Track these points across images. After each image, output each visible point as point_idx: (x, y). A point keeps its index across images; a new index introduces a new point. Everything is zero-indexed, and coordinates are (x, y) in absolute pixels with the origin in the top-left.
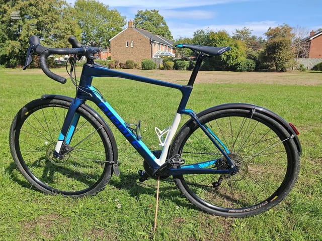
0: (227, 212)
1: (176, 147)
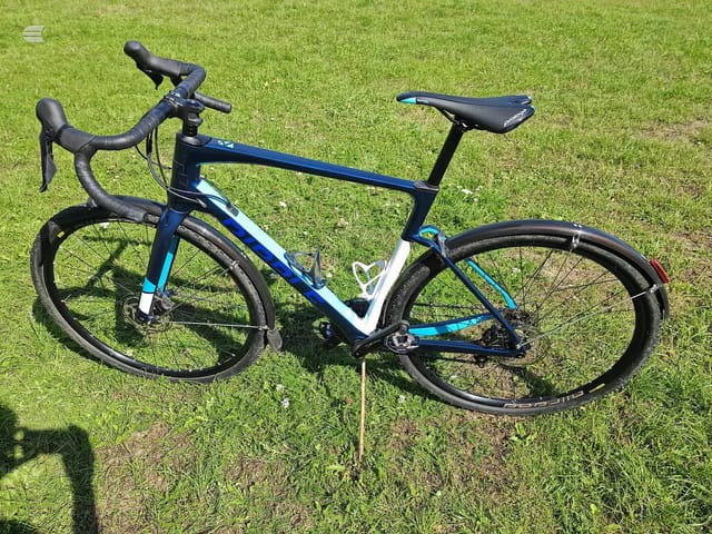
0: (502, 406)
1: (399, 303)
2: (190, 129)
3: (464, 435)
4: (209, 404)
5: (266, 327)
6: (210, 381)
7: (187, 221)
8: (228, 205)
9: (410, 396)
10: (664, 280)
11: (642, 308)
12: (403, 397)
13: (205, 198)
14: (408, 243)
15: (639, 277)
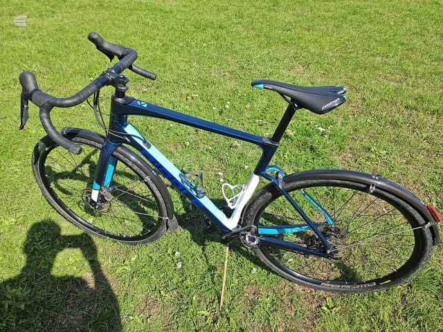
0: (320, 284)
1: (252, 213)
2: (120, 94)
3: (291, 301)
4: (133, 259)
5: (167, 218)
6: (135, 244)
7: (119, 148)
8: (145, 142)
9: (260, 269)
10: (437, 220)
11: (419, 236)
12: (255, 269)
13: (129, 136)
14: (258, 176)
15: (417, 216)
